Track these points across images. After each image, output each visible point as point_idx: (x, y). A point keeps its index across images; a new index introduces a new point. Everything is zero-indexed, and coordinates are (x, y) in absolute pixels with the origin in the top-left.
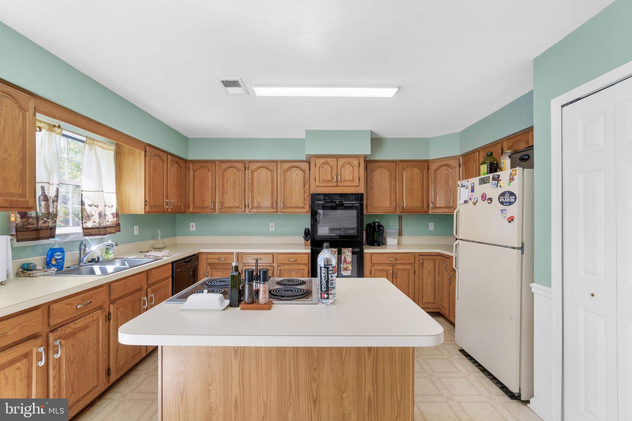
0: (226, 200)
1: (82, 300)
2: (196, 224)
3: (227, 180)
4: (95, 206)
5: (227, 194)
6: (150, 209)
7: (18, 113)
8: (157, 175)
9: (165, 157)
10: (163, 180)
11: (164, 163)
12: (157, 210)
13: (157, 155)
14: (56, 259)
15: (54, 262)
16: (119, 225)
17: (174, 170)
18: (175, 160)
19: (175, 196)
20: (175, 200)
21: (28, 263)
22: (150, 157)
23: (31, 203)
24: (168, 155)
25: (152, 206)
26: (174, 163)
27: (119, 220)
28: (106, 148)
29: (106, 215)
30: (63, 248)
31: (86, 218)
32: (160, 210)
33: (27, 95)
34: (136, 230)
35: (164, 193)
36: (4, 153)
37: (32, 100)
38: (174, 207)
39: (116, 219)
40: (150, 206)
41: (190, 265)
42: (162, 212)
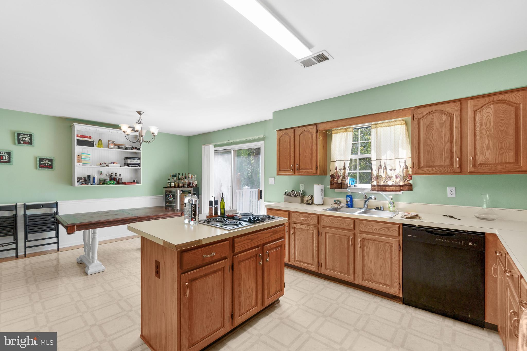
1: (304, 216)
6: (419, 170)
7: (310, 135)
8: (433, 134)
9: (455, 108)
10: (449, 136)
11: (454, 115)
12: (433, 171)
13: (434, 112)
14: (348, 201)
15: (347, 203)
16: (411, 185)
17: (487, 115)
18: (491, 100)
19: (488, 149)
20: (488, 156)
21: (337, 200)
22: (419, 119)
23: (314, 171)
24: (467, 102)
25: (423, 167)
26: (486, 105)
27: (409, 181)
28: (390, 125)
29: (392, 177)
30: (351, 196)
31: (373, 178)
32: (441, 171)
33: (313, 126)
34: (450, 192)
35: (453, 150)
36: (305, 153)
37: (315, 127)
38: (486, 166)
39: (398, 180)
40: (419, 167)
41: (445, 241)
42: (449, 173)
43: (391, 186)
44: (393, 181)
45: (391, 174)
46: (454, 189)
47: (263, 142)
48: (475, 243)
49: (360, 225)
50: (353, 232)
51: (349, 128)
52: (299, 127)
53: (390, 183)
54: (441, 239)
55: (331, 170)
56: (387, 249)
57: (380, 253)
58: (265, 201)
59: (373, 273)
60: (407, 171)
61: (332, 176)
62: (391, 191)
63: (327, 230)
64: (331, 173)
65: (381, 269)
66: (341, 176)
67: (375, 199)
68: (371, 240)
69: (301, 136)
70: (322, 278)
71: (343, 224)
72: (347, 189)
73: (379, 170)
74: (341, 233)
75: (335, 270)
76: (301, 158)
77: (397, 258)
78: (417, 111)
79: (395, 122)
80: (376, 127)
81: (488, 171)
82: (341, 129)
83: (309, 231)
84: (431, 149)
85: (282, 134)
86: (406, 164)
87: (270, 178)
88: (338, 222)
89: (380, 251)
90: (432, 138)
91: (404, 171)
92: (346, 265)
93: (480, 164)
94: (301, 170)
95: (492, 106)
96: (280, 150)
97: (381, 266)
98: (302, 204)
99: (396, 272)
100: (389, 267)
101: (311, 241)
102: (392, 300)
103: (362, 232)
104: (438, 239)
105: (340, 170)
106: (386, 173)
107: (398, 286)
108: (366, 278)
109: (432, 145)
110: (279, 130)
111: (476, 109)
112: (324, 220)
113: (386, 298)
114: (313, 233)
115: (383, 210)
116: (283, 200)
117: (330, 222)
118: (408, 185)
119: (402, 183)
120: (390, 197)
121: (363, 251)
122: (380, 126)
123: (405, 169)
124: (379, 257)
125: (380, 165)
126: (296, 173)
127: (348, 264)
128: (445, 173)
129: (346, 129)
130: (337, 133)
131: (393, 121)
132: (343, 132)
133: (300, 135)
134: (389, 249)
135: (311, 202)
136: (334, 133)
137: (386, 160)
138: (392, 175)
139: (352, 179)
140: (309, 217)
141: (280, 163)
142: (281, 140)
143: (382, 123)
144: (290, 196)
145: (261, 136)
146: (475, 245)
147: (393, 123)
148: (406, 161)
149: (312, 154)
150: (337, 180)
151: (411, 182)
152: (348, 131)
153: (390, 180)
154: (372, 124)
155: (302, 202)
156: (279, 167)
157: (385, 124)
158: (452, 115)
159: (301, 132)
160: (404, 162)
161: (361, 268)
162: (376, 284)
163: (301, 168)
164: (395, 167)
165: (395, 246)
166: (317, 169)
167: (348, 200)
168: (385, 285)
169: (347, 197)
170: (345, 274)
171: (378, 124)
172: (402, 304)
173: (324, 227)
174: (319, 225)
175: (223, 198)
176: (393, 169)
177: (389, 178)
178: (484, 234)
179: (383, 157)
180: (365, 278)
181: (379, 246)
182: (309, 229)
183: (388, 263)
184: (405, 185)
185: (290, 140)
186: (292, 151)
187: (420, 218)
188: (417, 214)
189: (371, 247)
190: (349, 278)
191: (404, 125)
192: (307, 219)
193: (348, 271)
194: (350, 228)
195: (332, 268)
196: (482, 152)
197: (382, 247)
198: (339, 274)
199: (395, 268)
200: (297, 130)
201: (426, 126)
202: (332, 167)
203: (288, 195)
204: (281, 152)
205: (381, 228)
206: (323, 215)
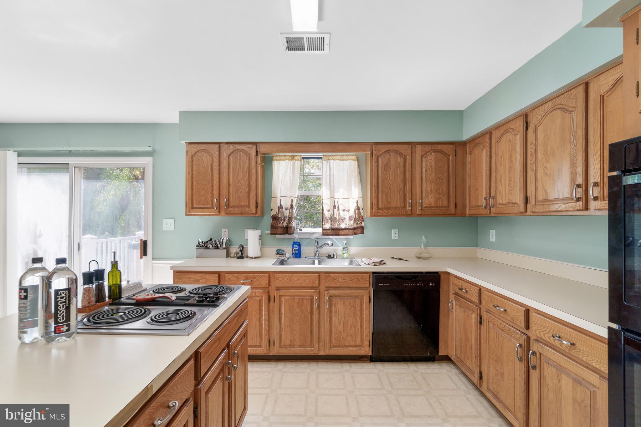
0: (500, 193)
1: (246, 277)
2: (495, 231)
3: (501, 156)
4: (347, 211)
5: (501, 181)
6: (378, 212)
7: (246, 158)
8: (391, 174)
9: (408, 150)
10: (403, 177)
11: (406, 157)
12: (390, 213)
13: (390, 151)
14: (295, 250)
15: (294, 252)
16: (362, 228)
17: (430, 161)
18: (433, 148)
19: (431, 194)
20: (430, 200)
21: (280, 250)
22: (378, 156)
23: (254, 211)
24: (416, 146)
25: (381, 209)
26: (429, 152)
27: (361, 223)
28: (343, 159)
29: (345, 219)
30: (299, 242)
31: (325, 220)
32: (396, 213)
33: (251, 145)
34: (395, 234)
35: (406, 192)
36: (238, 183)
37: (255, 147)
38: (429, 209)
39: (352, 222)
40: (378, 209)
41: (412, 284)
42: (403, 215)
43: (344, 229)
44: (346, 223)
45: (343, 215)
46: (397, 230)
47: (150, 159)
48: (434, 283)
49: (327, 279)
50: (318, 290)
51: (297, 156)
52: (228, 143)
53: (343, 226)
54: (408, 283)
55: (272, 210)
56: (357, 303)
57: (350, 310)
58: (153, 259)
59: (342, 337)
60: (359, 213)
61: (274, 218)
62: (344, 235)
63: (283, 292)
64: (273, 213)
65: (351, 329)
66: (287, 217)
67: (332, 245)
68: (339, 296)
69: (231, 158)
70: (272, 361)
71: (305, 280)
72: (294, 235)
73: (333, 210)
74: (302, 294)
75: (294, 345)
76: (231, 190)
77: (367, 312)
78: (376, 148)
79: (348, 157)
80: (329, 159)
81: (431, 214)
82: (287, 155)
83: (254, 298)
84: (388, 189)
85: (196, 150)
86: (357, 205)
87: (164, 220)
88: (298, 279)
89: (350, 307)
90: (390, 178)
91: (356, 213)
92: (309, 334)
93: (425, 207)
94: (231, 207)
95: (433, 154)
96: (192, 174)
97: (351, 326)
98: (229, 259)
99: (366, 328)
100: (360, 325)
101: (258, 312)
102: (360, 362)
103: (328, 288)
104: (406, 284)
105: (286, 209)
106: (339, 214)
107: (368, 344)
108: (334, 344)
109: (389, 186)
110: (191, 143)
111: (422, 155)
112: (279, 279)
113: (353, 361)
114: (260, 301)
115: (337, 258)
116: (195, 254)
117: (287, 281)
118: (360, 228)
119: (355, 226)
120: (344, 242)
121: (331, 312)
122: (332, 159)
123: (357, 210)
124: (348, 315)
125: (335, 205)
126: (223, 213)
127: (312, 332)
128: (400, 215)
129: (293, 156)
130: (280, 160)
131: (347, 155)
132: (289, 160)
133: (229, 156)
134: (359, 304)
135: (242, 254)
136: (277, 160)
137: (339, 199)
138: (345, 217)
139: (298, 221)
140: (254, 278)
141: (192, 196)
142: (194, 158)
143: (335, 155)
144: (207, 247)
145: (147, 149)
146: (434, 284)
147: (346, 157)
148: (358, 201)
149: (249, 186)
150: (283, 222)
151: (363, 224)
152: (295, 160)
153: (343, 222)
154: (324, 155)
155: (228, 255)
156: (190, 202)
157: (338, 157)
158: (405, 157)
159: (232, 151)
160: (356, 202)
161: (328, 333)
162: (345, 348)
163: (231, 205)
164: (349, 207)
165: (365, 299)
166: (257, 207)
167: (295, 248)
168: (355, 346)
169: (293, 245)
170: (307, 347)
171: (330, 156)
172: (370, 363)
173: (278, 289)
174: (270, 287)
175: (117, 262)
176: (346, 210)
177: (342, 220)
178: (437, 273)
179: (336, 196)
180: (332, 345)
181: (349, 302)
182: (255, 294)
183: (358, 319)
184: (358, 228)
185: (213, 160)
186: (215, 179)
187: (385, 263)
188: (382, 260)
189: (339, 305)
190: (312, 350)
191: (356, 161)
192: (252, 281)
193: (312, 341)
194: (315, 285)
195: (289, 343)
196: (427, 196)
197: (351, 302)
198: (300, 349)
199: (365, 325)
200: (224, 148)
201: (384, 165)
202: (275, 205)
203: (203, 246)
204: (194, 179)
205: (351, 280)
206: (276, 272)
